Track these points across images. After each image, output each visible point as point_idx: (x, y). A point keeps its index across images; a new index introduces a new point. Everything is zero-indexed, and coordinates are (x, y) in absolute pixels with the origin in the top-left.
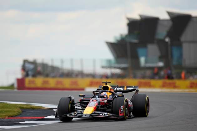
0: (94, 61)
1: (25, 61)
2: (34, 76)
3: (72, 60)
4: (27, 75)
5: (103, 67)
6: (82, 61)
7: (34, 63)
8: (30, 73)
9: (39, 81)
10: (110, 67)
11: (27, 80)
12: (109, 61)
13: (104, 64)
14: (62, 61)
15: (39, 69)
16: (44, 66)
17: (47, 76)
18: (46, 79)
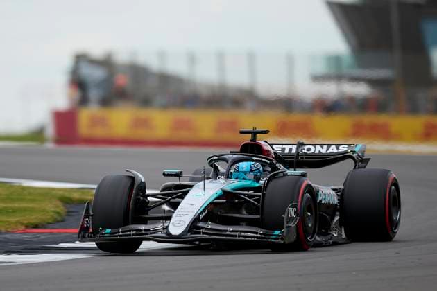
0: (290, 60)
1: (80, 58)
2: (106, 102)
3: (221, 56)
4: (84, 101)
5: (317, 78)
6: (252, 57)
7: (106, 63)
8: (94, 94)
9: (121, 119)
10: (339, 78)
11: (86, 116)
12: (336, 60)
13: (321, 68)
14: (192, 59)
15: (122, 80)
16: (138, 72)
17: (146, 102)
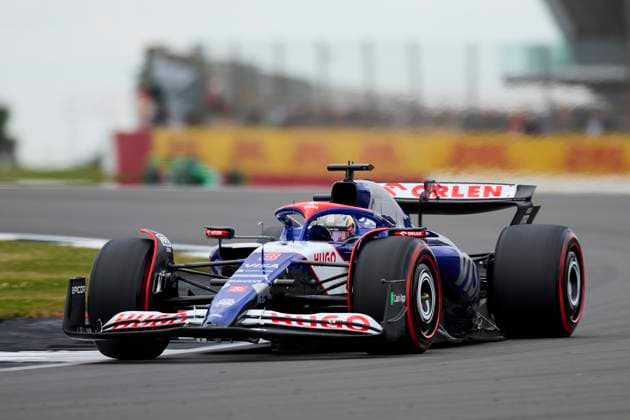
0: (472, 52)
1: (154, 54)
2: (194, 120)
3: (367, 49)
4: (161, 118)
5: (512, 81)
6: (413, 51)
7: (195, 61)
8: (176, 107)
9: (217, 145)
10: (545, 79)
11: (165, 140)
12: (540, 53)
13: (518, 65)
14: (324, 53)
16: (242, 73)
17: (254, 119)
18: (251, 135)
